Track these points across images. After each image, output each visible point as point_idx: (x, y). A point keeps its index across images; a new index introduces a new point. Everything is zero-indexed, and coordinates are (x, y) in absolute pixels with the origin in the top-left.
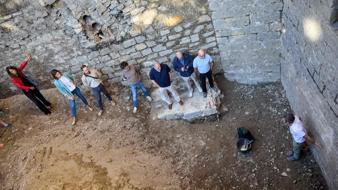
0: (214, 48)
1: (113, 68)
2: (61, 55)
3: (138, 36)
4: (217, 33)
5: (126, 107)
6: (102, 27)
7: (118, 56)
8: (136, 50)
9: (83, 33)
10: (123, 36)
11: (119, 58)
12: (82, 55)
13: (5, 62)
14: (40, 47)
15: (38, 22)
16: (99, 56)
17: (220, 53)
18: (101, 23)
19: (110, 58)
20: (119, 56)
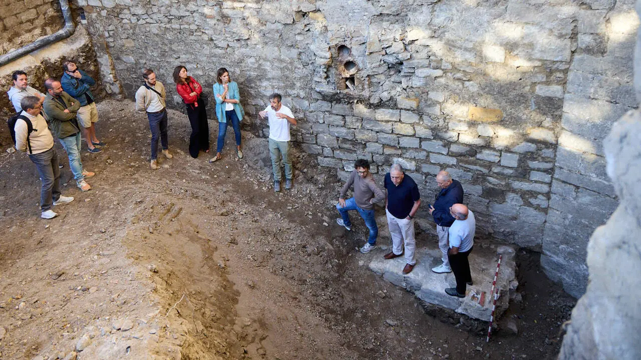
0: (540, 196)
1: (338, 140)
2: (274, 84)
3: (408, 110)
4: (557, 171)
5: (322, 216)
6: (359, 72)
7: (358, 126)
8: (392, 131)
9: (324, 68)
10: (384, 100)
11: (357, 130)
12: (303, 98)
13: (194, 59)
14: (253, 60)
15: (273, 26)
16: (327, 111)
17: (550, 211)
18: (361, 66)
19: (343, 122)
20: (360, 128)
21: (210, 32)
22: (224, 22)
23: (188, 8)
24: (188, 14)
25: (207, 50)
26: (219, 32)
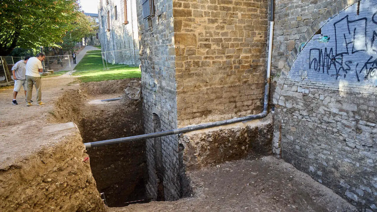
21: (346, 136)
22: (357, 132)
23: (335, 118)
24: (334, 121)
25: (340, 146)
26: (351, 137)
